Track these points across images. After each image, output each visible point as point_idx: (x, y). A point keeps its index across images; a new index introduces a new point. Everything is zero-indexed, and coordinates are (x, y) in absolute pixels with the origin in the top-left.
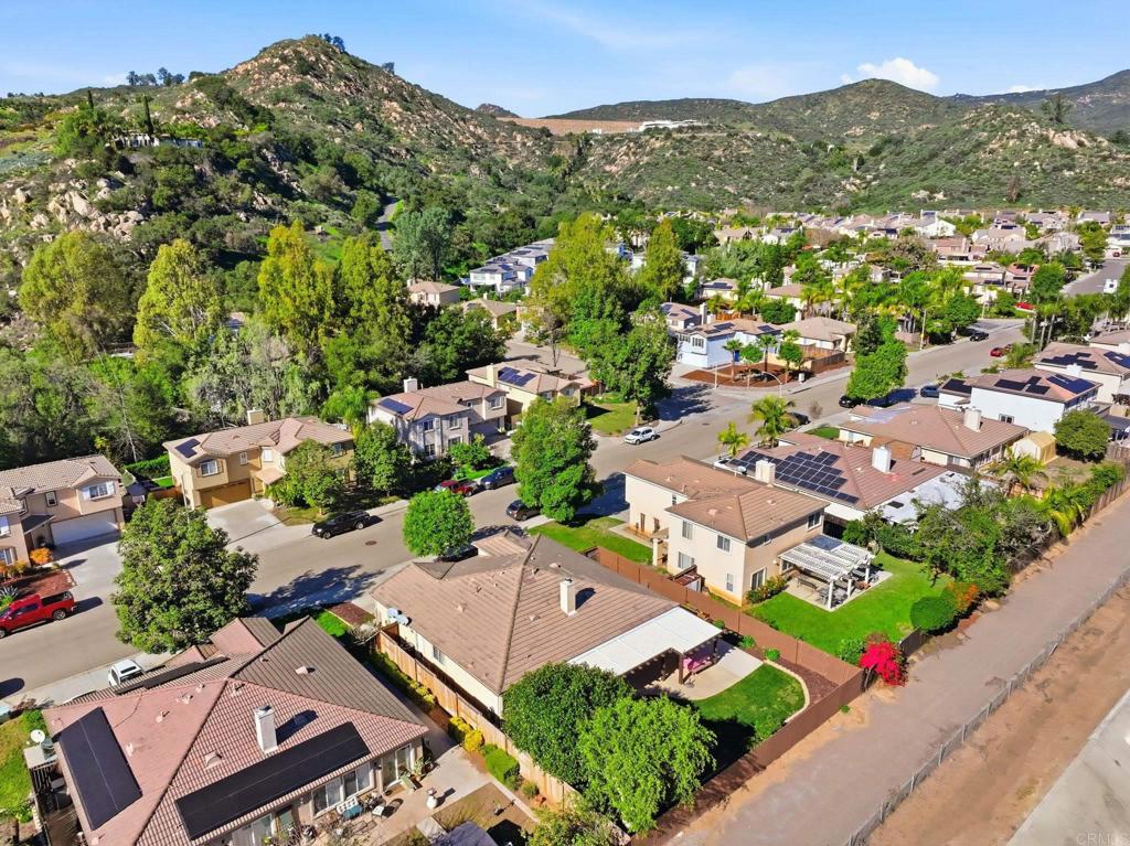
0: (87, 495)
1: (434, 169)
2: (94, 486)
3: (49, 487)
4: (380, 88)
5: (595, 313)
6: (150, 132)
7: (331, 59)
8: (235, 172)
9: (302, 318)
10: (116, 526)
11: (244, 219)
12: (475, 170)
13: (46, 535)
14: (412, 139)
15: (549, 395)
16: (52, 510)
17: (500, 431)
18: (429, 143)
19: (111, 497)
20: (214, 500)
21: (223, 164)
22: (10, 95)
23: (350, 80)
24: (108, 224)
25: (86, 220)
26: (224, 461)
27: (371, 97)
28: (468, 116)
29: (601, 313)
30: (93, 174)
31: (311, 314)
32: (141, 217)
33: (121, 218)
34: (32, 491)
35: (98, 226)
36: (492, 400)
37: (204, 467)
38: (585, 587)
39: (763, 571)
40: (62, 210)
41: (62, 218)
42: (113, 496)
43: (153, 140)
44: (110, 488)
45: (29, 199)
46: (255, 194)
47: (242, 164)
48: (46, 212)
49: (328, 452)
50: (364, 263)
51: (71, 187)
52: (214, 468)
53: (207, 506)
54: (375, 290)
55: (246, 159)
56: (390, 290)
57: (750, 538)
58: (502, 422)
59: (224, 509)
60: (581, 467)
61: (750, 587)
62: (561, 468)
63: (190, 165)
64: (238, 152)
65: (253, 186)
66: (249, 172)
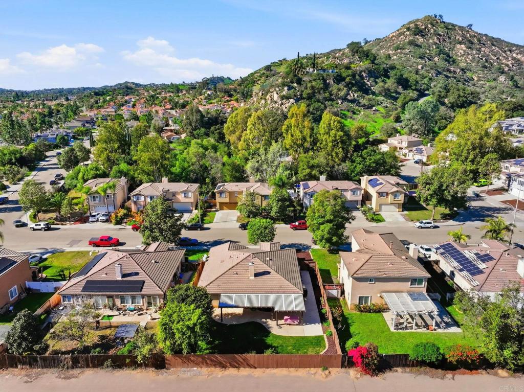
0: (183, 195)
1: (476, 79)
2: (185, 193)
3: (174, 190)
4: (457, 38)
5: (463, 158)
6: (314, 67)
7: (434, 26)
8: (343, 83)
9: (294, 144)
10: (192, 208)
11: (340, 103)
12: (502, 78)
13: (171, 206)
14: (467, 64)
15: (385, 194)
16: (173, 198)
17: (358, 207)
18: (477, 65)
20: (224, 207)
21: (339, 79)
22: (307, 55)
23: (440, 35)
24: (282, 104)
25: (276, 102)
26: (228, 194)
27: (450, 43)
28: (514, 48)
29: (466, 158)
30: (284, 84)
31: (298, 143)
32: (294, 101)
33: (287, 101)
34: (168, 190)
35: (279, 105)
36: (354, 191)
37: (221, 194)
38: (269, 271)
39: (368, 297)
40: (270, 98)
41: (269, 102)
42: (191, 198)
43: (314, 71)
44: (190, 195)
45: (262, 94)
46: (350, 92)
47: (348, 79)
48: (265, 99)
49: (263, 198)
50: (327, 123)
51: (275, 90)
52: (224, 195)
53: (221, 209)
54: (330, 136)
55: (350, 77)
56: (336, 136)
57: (355, 275)
58: (360, 203)
59: (226, 211)
60: (330, 225)
61: (357, 302)
62: (322, 224)
63: (324, 80)
64: (347, 74)
65: (350, 89)
66: (350, 83)
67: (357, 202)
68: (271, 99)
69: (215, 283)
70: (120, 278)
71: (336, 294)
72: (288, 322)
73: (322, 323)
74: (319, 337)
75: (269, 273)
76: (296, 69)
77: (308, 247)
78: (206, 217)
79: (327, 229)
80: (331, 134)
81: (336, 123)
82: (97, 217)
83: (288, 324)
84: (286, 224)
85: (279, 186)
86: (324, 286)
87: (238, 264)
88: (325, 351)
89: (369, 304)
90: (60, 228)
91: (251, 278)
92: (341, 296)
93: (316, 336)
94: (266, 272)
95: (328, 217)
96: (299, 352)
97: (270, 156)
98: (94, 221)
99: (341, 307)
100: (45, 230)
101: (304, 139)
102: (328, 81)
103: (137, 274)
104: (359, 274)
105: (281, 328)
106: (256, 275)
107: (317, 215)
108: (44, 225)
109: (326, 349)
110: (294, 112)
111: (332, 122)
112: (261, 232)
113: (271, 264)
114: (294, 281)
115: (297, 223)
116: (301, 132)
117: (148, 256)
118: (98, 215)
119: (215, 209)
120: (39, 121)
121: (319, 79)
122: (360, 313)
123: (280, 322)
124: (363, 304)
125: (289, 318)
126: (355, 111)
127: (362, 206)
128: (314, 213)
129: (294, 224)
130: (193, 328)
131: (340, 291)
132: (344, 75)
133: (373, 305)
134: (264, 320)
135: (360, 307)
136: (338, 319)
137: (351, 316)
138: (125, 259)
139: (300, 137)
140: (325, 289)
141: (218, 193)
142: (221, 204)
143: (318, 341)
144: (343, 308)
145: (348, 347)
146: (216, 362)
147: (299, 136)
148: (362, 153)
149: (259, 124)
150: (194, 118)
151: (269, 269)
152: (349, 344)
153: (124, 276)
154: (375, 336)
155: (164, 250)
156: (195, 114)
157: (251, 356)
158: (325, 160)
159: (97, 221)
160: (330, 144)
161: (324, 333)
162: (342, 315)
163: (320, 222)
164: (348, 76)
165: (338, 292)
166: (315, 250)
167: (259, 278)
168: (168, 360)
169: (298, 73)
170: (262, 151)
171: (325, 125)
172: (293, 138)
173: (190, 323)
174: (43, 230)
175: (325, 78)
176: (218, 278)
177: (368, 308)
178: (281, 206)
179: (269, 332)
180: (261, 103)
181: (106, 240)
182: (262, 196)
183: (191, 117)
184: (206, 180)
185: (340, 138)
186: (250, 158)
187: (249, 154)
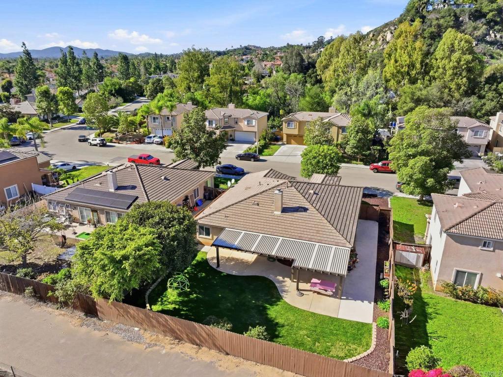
0: (246, 123)
2: (248, 120)
3: (236, 116)
8: (483, 20)
9: (397, 72)
10: (255, 140)
13: (233, 135)
16: (236, 126)
17: (479, 154)
19: (253, 126)
20: (293, 141)
21: (477, 15)
26: (298, 123)
34: (231, 116)
36: (475, 131)
37: (289, 124)
38: (306, 207)
39: (476, 275)
40: (381, 39)
41: (380, 43)
42: (255, 126)
43: (444, 6)
44: (254, 122)
45: (374, 35)
46: (491, 32)
47: (490, 16)
48: (376, 40)
49: (341, 130)
50: (449, 43)
51: (389, 29)
52: (293, 125)
53: (289, 143)
54: (451, 61)
55: (493, 13)
56: (460, 61)
57: (453, 230)
58: (483, 149)
59: (294, 146)
60: (426, 159)
61: (451, 280)
62: (414, 156)
63: (457, 17)
64: (490, 8)
65: (492, 28)
66: (492, 20)
67: (478, 147)
68: (383, 40)
69: (223, 212)
70: (112, 190)
71: (415, 260)
72: (316, 289)
73: (376, 302)
74: (364, 325)
75: (305, 210)
76: (421, 6)
77: (389, 194)
78: (267, 149)
79: (420, 164)
80: (452, 58)
81: (463, 42)
82: (152, 139)
83: (315, 292)
84: (365, 164)
85: (364, 115)
86: (395, 244)
87: (263, 192)
88: (365, 354)
89: (475, 288)
90: (115, 146)
91: (276, 213)
92: (423, 265)
93: (358, 323)
94: (302, 208)
95: (423, 146)
96: (317, 344)
97: (362, 85)
98: (150, 143)
99: (419, 282)
100: (100, 146)
101: (412, 66)
102: (461, 19)
103: (134, 188)
104: (462, 230)
105: (303, 295)
106: (285, 210)
107: (405, 143)
108: (99, 140)
109: (369, 352)
110: (403, 30)
111: (456, 42)
112: (319, 162)
113: (313, 198)
114: (343, 227)
115: (380, 164)
116: (410, 56)
117: (161, 171)
118: (154, 137)
119: (281, 143)
120: (153, 66)
121: (450, 15)
122: (454, 299)
123: (302, 286)
124: (461, 285)
125: (319, 282)
126: (495, 55)
127: (486, 153)
128: (402, 139)
129: (375, 164)
130: (120, 262)
131: (422, 256)
132: (485, 10)
133: (484, 290)
134: (281, 278)
135: (455, 289)
136: (406, 302)
137: (434, 301)
138: (130, 170)
139: (408, 62)
140: (394, 248)
141: (286, 123)
142: (289, 136)
143: (358, 331)
144: (421, 286)
145: (411, 362)
146: (166, 327)
147: (406, 61)
148: (497, 86)
149: (355, 48)
150: (293, 62)
151: (307, 205)
152: (416, 356)
153: (119, 188)
154: (478, 349)
155: (182, 168)
156: (294, 57)
157: (221, 332)
158: (439, 93)
159: (153, 143)
160: (450, 72)
161: (375, 320)
162: (417, 297)
163: (410, 153)
164: (491, 11)
165: (418, 257)
166: (398, 198)
167: (288, 215)
168: (101, 307)
169: (422, 10)
170: (353, 81)
171: (446, 46)
172: (398, 64)
173: (118, 254)
174: (98, 145)
175: (458, 15)
176: (229, 206)
177: (472, 294)
178: (360, 139)
179: (279, 298)
180: (370, 45)
181: (145, 159)
182: (339, 128)
183: (290, 62)
184: (279, 112)
185: (466, 64)
186: (337, 89)
187: (337, 85)
